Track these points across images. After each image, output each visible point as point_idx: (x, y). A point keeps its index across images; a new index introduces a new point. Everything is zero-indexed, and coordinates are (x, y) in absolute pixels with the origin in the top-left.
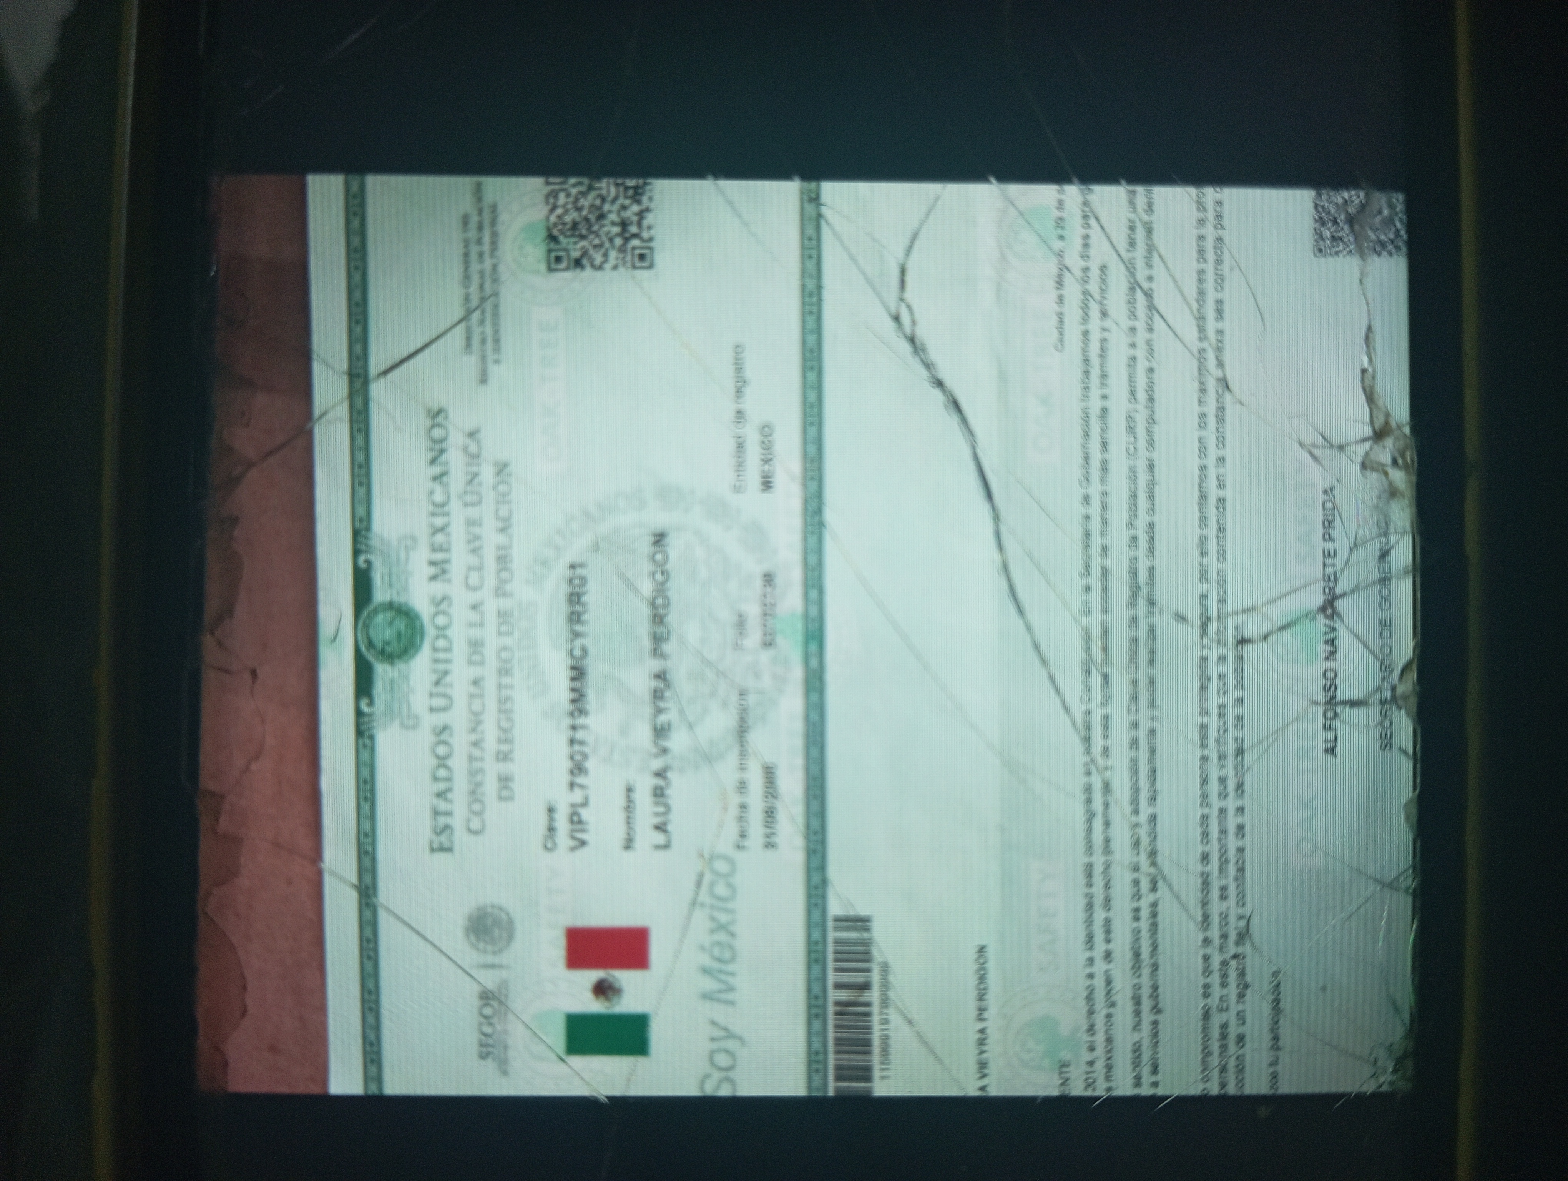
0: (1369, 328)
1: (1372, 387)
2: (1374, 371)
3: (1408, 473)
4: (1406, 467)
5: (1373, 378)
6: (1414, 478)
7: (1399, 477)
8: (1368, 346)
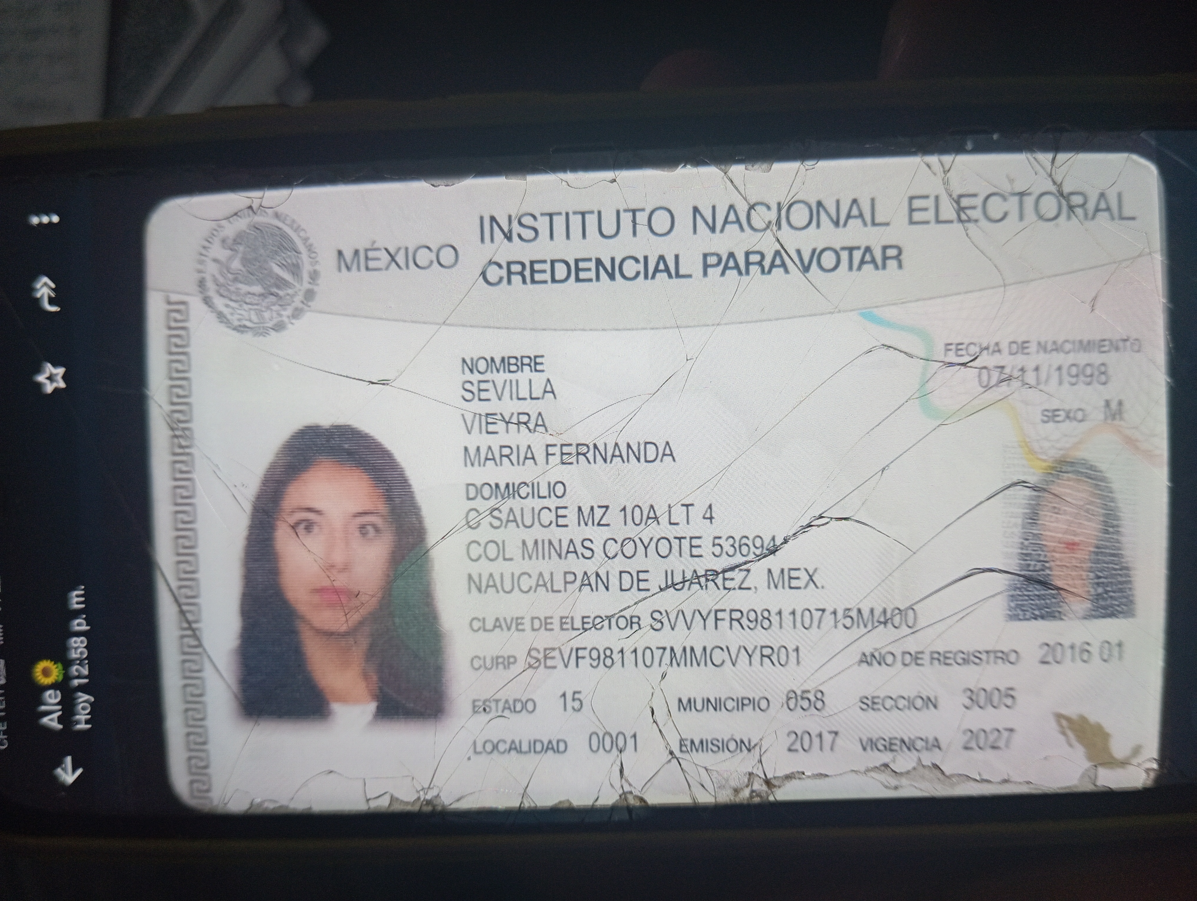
0: (827, 776)
1: (795, 778)
2: (803, 779)
3: (748, 799)
4: (751, 797)
5: (800, 779)
6: (745, 802)
7: (746, 794)
8: (817, 775)
